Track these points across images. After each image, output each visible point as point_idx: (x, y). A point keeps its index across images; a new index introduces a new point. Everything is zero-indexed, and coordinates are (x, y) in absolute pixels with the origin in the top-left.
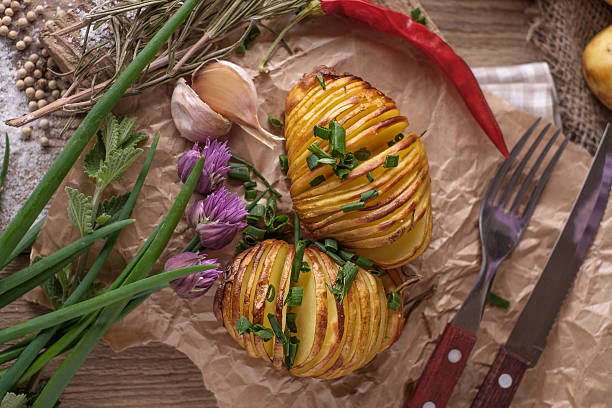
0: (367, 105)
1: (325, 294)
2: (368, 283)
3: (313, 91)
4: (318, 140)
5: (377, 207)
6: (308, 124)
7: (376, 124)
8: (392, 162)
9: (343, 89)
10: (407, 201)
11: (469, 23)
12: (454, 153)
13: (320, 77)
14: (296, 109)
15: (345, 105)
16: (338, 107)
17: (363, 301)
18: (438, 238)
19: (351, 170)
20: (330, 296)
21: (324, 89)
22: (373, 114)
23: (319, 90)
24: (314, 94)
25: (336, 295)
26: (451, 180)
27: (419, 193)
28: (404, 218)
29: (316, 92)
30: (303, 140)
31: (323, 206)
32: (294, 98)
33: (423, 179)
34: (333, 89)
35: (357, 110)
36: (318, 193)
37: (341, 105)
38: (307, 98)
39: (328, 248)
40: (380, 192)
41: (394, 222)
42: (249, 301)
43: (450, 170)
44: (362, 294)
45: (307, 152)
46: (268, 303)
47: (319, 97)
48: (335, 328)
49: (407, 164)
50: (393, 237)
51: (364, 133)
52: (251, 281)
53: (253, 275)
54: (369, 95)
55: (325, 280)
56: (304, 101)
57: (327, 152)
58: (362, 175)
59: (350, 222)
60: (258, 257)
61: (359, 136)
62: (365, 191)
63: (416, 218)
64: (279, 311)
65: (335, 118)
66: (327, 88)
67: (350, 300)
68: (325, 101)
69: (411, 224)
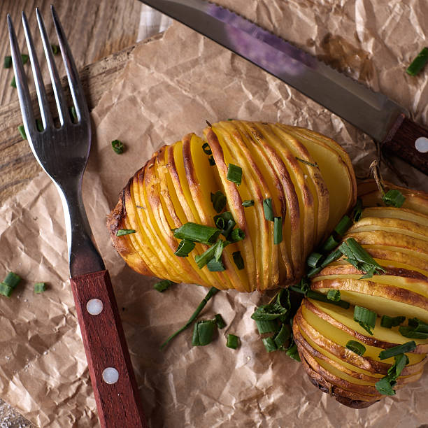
0: (163, 186)
1: (371, 284)
2: (368, 229)
3: (134, 244)
4: (193, 254)
5: (283, 202)
6: (171, 259)
7: (187, 182)
8: (236, 174)
9: (139, 210)
10: (284, 165)
11: (86, 16)
12: (236, 80)
13: (120, 232)
14: (151, 267)
15: (158, 213)
16: (158, 222)
17: (387, 241)
18: (331, 121)
19: (235, 223)
20: (374, 278)
21: (134, 232)
22: (175, 182)
23: (135, 237)
24: (138, 243)
25: (375, 273)
26: (267, 90)
27: (278, 146)
28: (303, 172)
29: (136, 241)
30: (189, 270)
31: (269, 263)
32: (137, 265)
33: (262, 137)
34: (137, 221)
35: (167, 200)
36: (252, 266)
37: (157, 217)
38: (140, 253)
39: (318, 265)
40: (267, 195)
41: (306, 187)
42: (359, 375)
43: (255, 89)
44: (380, 240)
45: (204, 269)
46: (366, 354)
47: (143, 239)
48: (412, 282)
49: (242, 155)
50: (322, 191)
51: (195, 200)
52: (337, 366)
53: (331, 362)
54: (152, 180)
55: (354, 280)
56: (143, 256)
57: (208, 248)
58: (243, 212)
59: (294, 237)
60: (311, 350)
61: (198, 206)
62: (262, 213)
63: (306, 158)
64: (379, 344)
65: (172, 230)
66: (134, 227)
67: (383, 257)
68: (149, 235)
69: (312, 165)
